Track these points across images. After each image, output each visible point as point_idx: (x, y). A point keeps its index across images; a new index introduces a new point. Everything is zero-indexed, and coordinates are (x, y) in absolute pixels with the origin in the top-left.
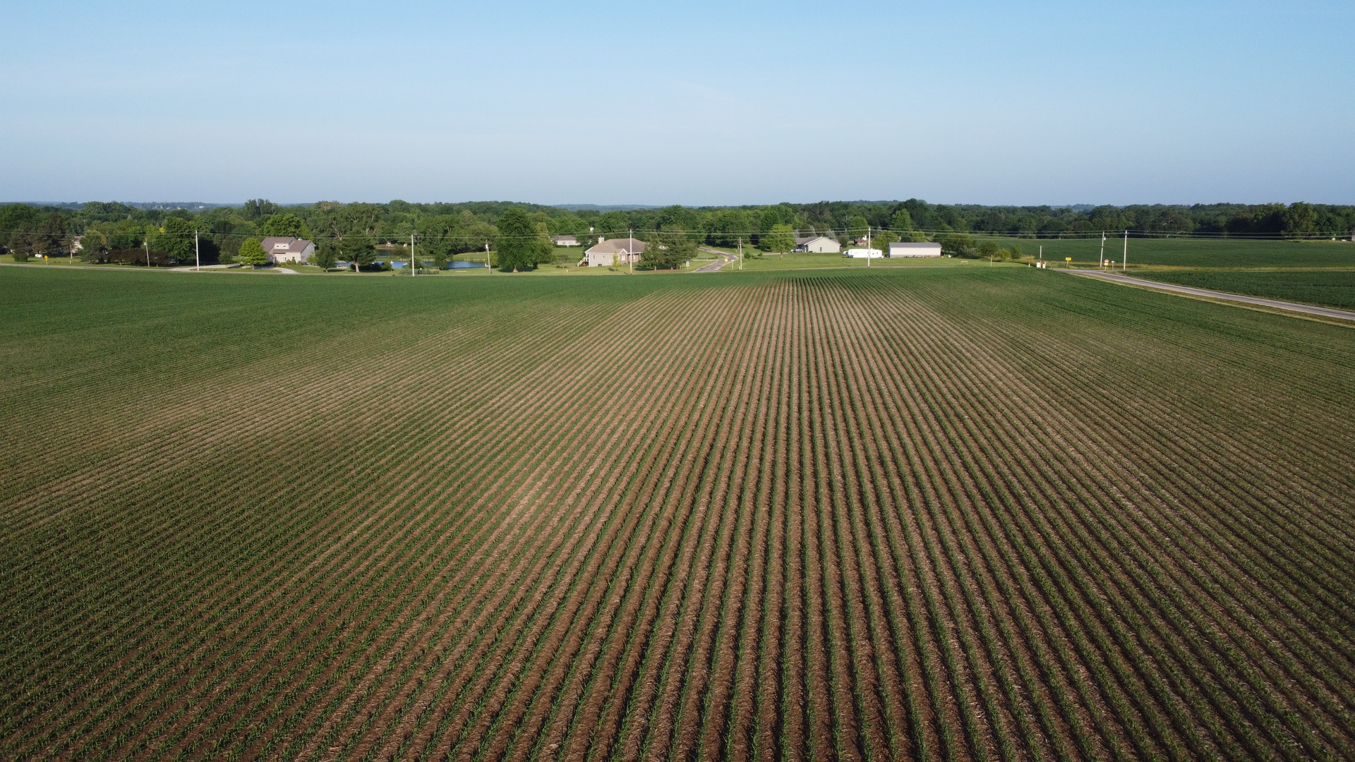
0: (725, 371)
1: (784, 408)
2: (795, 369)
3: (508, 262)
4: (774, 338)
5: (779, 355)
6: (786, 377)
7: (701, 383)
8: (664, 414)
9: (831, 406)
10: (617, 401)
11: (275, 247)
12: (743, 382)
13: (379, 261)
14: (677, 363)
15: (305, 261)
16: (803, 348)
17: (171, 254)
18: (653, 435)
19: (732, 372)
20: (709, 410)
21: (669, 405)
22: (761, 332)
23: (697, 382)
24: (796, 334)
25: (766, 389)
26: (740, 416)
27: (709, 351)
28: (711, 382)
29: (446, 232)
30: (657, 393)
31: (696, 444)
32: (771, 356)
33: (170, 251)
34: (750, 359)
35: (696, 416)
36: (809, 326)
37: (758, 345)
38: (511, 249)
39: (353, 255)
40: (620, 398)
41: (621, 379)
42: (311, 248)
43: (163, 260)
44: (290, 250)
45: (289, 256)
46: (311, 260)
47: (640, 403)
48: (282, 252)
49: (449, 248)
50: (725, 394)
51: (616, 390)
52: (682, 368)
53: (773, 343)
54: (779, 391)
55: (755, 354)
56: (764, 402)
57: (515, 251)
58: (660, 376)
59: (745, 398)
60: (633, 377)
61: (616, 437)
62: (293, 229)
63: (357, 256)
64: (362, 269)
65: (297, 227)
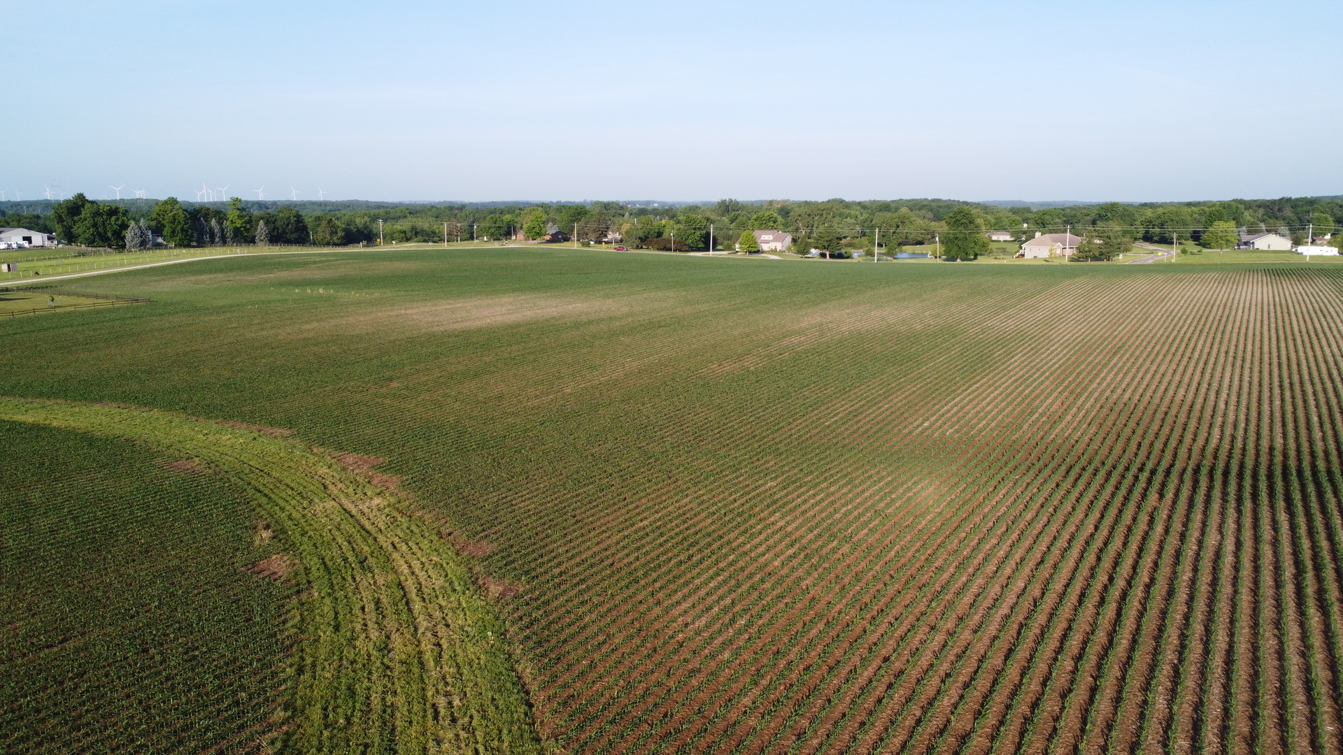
0: (1139, 316)
2: (1191, 316)
3: (953, 253)
7: (1122, 320)
8: (1096, 332)
11: (762, 238)
12: (1151, 321)
13: (843, 251)
15: (784, 249)
17: (687, 242)
19: (1145, 316)
20: (1124, 331)
21: (1099, 329)
23: (1119, 320)
27: (1130, 306)
29: (898, 226)
30: (1091, 323)
31: (1114, 342)
32: (1176, 310)
33: (686, 240)
34: (1160, 311)
35: (1116, 333)
37: (1168, 305)
38: (956, 242)
39: (826, 244)
40: (1066, 324)
42: (789, 239)
43: (682, 246)
44: (775, 240)
45: (772, 246)
46: (789, 249)
47: (1080, 327)
48: (767, 242)
49: (900, 240)
50: (1137, 325)
51: (1066, 320)
53: (1181, 304)
55: (1165, 309)
56: (1162, 329)
57: (960, 243)
59: (1150, 327)
60: (1077, 314)
61: (1065, 338)
62: (772, 224)
63: (829, 245)
64: (832, 256)
65: (775, 222)
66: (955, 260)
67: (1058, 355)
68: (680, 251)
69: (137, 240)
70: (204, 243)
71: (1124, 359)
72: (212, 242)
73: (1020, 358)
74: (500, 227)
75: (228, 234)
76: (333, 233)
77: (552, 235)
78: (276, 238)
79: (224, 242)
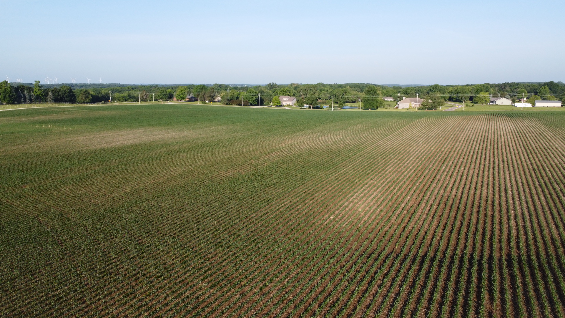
0: (453, 139)
1: (473, 149)
2: (479, 139)
3: (367, 106)
4: (473, 131)
5: (474, 136)
6: (475, 142)
7: (445, 142)
8: (432, 149)
9: (490, 149)
10: (416, 145)
11: (283, 100)
12: (460, 142)
13: (319, 105)
14: (436, 137)
15: (293, 105)
16: (484, 134)
17: (249, 102)
18: (429, 153)
19: (456, 139)
20: (447, 148)
21: (434, 147)
22: (468, 129)
23: (444, 141)
24: (482, 130)
25: (468, 144)
26: (458, 150)
27: (448, 134)
28: (448, 141)
29: (343, 94)
30: (430, 144)
31: (443, 155)
32: (471, 136)
33: (249, 100)
34: (463, 136)
35: (443, 149)
36: (488, 128)
39: (311, 102)
40: (417, 144)
41: (417, 140)
42: (295, 100)
43: (247, 104)
44: (289, 101)
45: (288, 103)
46: (295, 105)
47: (424, 146)
48: (285, 101)
49: (344, 101)
50: (453, 144)
51: (416, 142)
52: (438, 138)
54: (472, 145)
56: (466, 147)
57: (370, 102)
58: (430, 140)
59: (460, 146)
60: (421, 139)
61: (417, 152)
62: (288, 93)
63: (312, 103)
64: (314, 108)
65: (289, 93)
66: (368, 109)
67: (413, 163)
70: (21, 102)
71: (449, 165)
72: (25, 102)
73: (393, 166)
74: (165, 95)
75: (33, 98)
76: (86, 97)
77: (189, 98)
78: (57, 100)
79: (31, 101)
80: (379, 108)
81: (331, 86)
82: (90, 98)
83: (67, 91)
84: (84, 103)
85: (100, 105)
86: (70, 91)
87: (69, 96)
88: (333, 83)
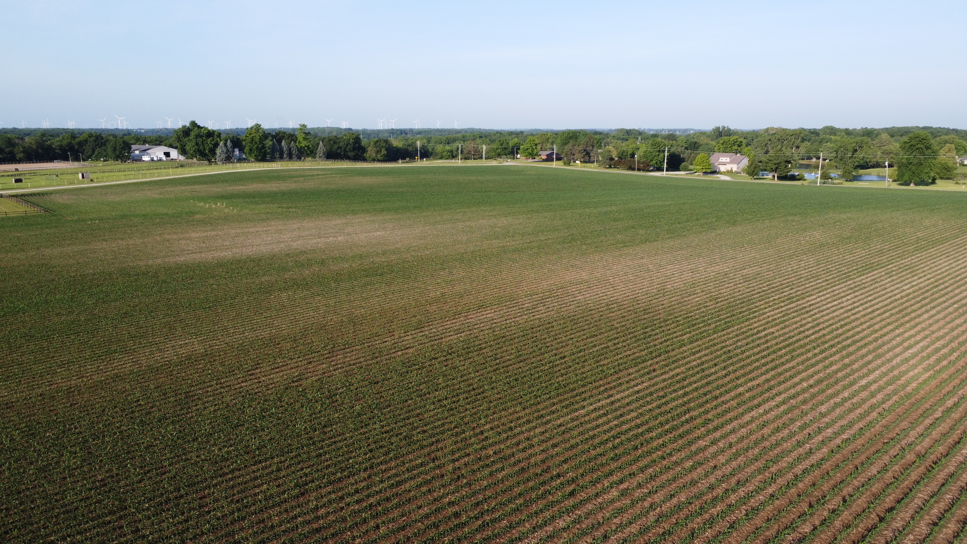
3: (906, 178)
11: (720, 160)
13: (796, 173)
15: (739, 170)
29: (856, 151)
33: (651, 161)
38: (910, 166)
42: (744, 161)
43: (647, 167)
44: (731, 162)
45: (729, 167)
46: (744, 170)
48: (724, 164)
49: (856, 164)
57: (914, 168)
62: (736, 147)
63: (777, 168)
64: (780, 178)
65: (739, 146)
66: (907, 184)
68: (643, 170)
69: (223, 156)
70: (275, 158)
72: (281, 158)
74: (505, 149)
75: (294, 152)
77: (547, 155)
78: (331, 155)
79: (290, 157)
80: (937, 181)
81: (848, 132)
82: (384, 152)
83: (351, 141)
84: (374, 160)
85: (400, 164)
86: (357, 140)
87: (354, 149)
88: (858, 128)
